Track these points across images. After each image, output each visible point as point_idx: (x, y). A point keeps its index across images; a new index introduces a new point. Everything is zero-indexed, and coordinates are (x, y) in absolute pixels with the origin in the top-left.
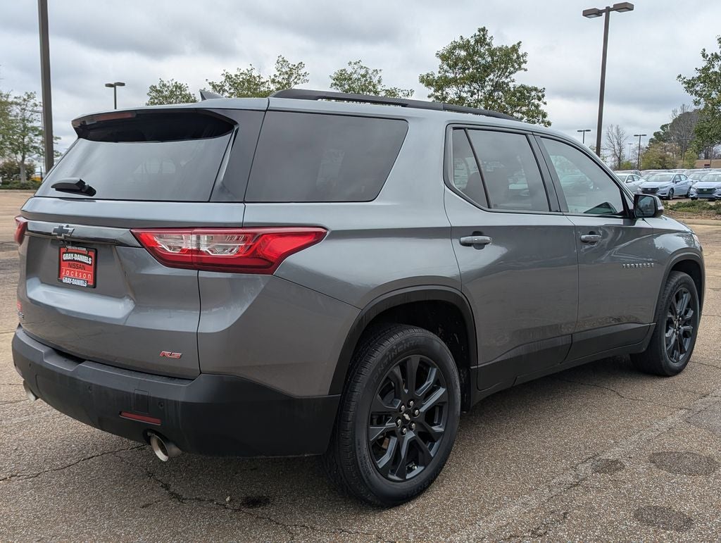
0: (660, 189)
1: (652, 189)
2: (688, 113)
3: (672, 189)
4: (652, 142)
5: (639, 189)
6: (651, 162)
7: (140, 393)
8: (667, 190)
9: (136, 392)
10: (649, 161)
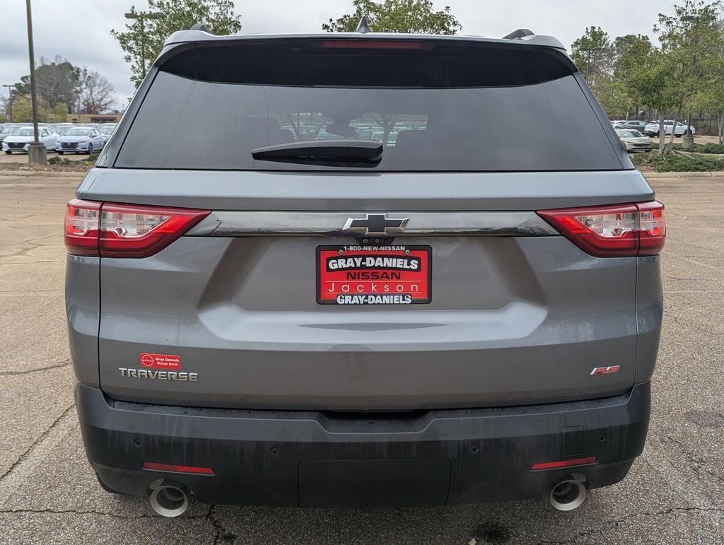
0: (80, 144)
1: (72, 144)
2: (47, 66)
3: (91, 144)
4: (14, 93)
5: (57, 144)
6: (24, 116)
7: (571, 430)
8: (86, 145)
9: (564, 431)
10: (22, 114)
